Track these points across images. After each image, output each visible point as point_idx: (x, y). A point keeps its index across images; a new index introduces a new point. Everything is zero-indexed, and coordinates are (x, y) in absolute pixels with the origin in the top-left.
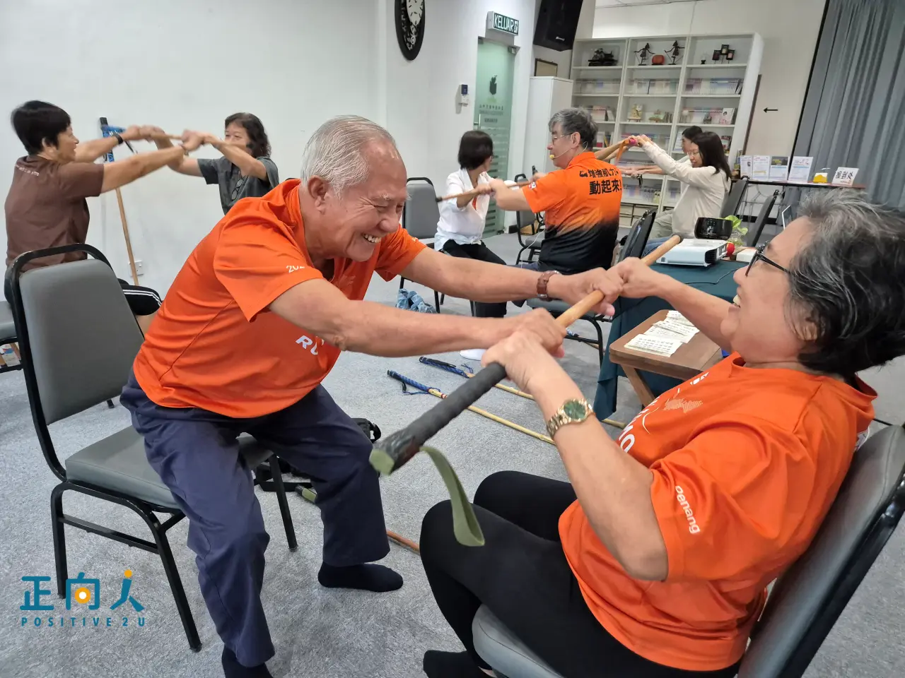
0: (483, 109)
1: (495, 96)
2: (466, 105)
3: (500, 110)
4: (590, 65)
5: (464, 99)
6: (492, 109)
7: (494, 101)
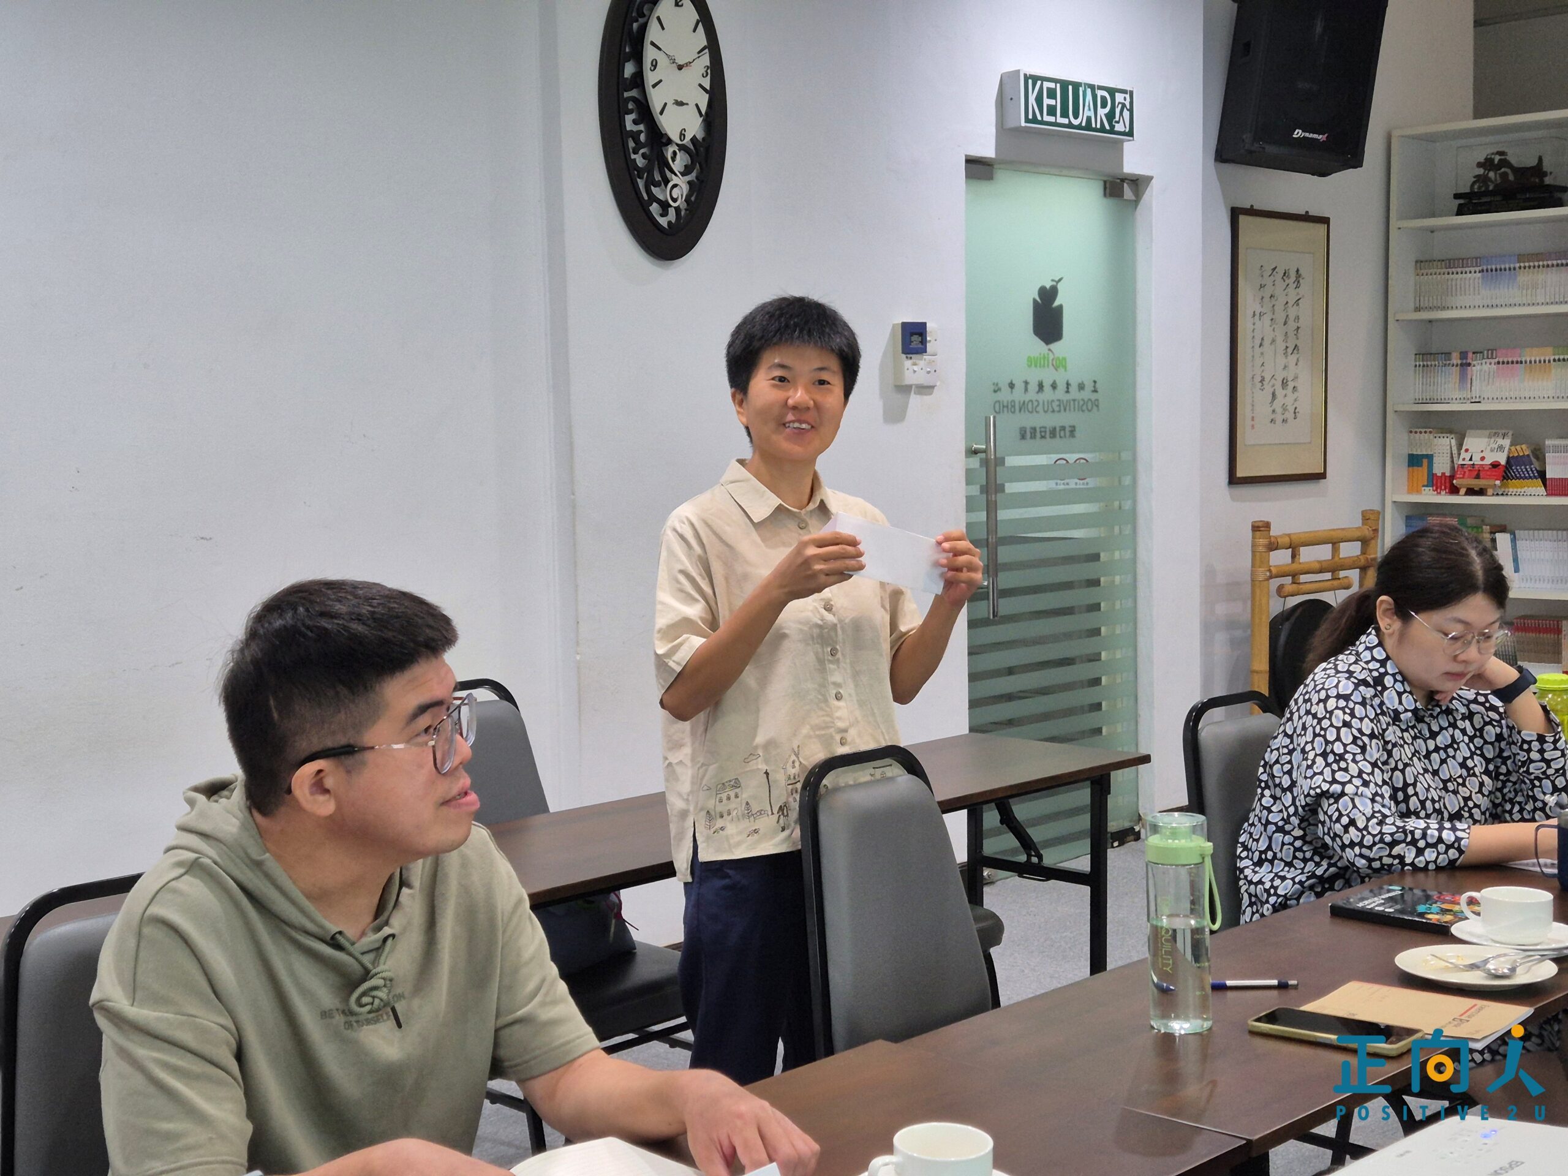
0: (1005, 396)
1: (1058, 348)
2: (926, 389)
3: (1086, 394)
4: (1460, 212)
5: (914, 370)
6: (1048, 394)
7: (1059, 364)
